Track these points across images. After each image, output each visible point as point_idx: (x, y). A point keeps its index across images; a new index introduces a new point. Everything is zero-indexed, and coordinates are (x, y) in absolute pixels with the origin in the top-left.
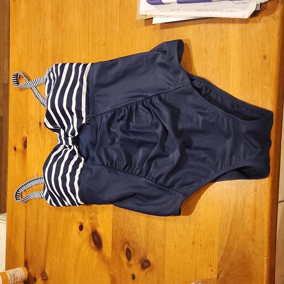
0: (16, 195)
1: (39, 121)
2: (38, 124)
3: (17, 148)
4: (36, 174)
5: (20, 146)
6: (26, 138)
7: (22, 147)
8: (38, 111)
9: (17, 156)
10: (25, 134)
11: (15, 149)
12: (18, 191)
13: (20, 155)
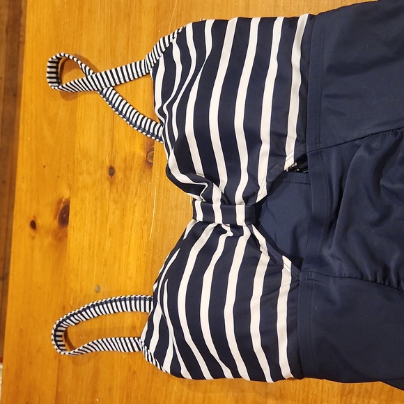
0: (55, 336)
1: (107, 164)
2: (106, 172)
3: (39, 222)
4: (94, 287)
5: (48, 220)
6: (69, 202)
7: (55, 224)
8: (107, 141)
9: (37, 241)
10: (66, 194)
11: (33, 225)
12: (58, 326)
13: (48, 240)
